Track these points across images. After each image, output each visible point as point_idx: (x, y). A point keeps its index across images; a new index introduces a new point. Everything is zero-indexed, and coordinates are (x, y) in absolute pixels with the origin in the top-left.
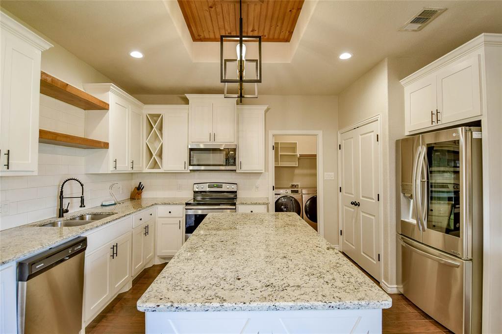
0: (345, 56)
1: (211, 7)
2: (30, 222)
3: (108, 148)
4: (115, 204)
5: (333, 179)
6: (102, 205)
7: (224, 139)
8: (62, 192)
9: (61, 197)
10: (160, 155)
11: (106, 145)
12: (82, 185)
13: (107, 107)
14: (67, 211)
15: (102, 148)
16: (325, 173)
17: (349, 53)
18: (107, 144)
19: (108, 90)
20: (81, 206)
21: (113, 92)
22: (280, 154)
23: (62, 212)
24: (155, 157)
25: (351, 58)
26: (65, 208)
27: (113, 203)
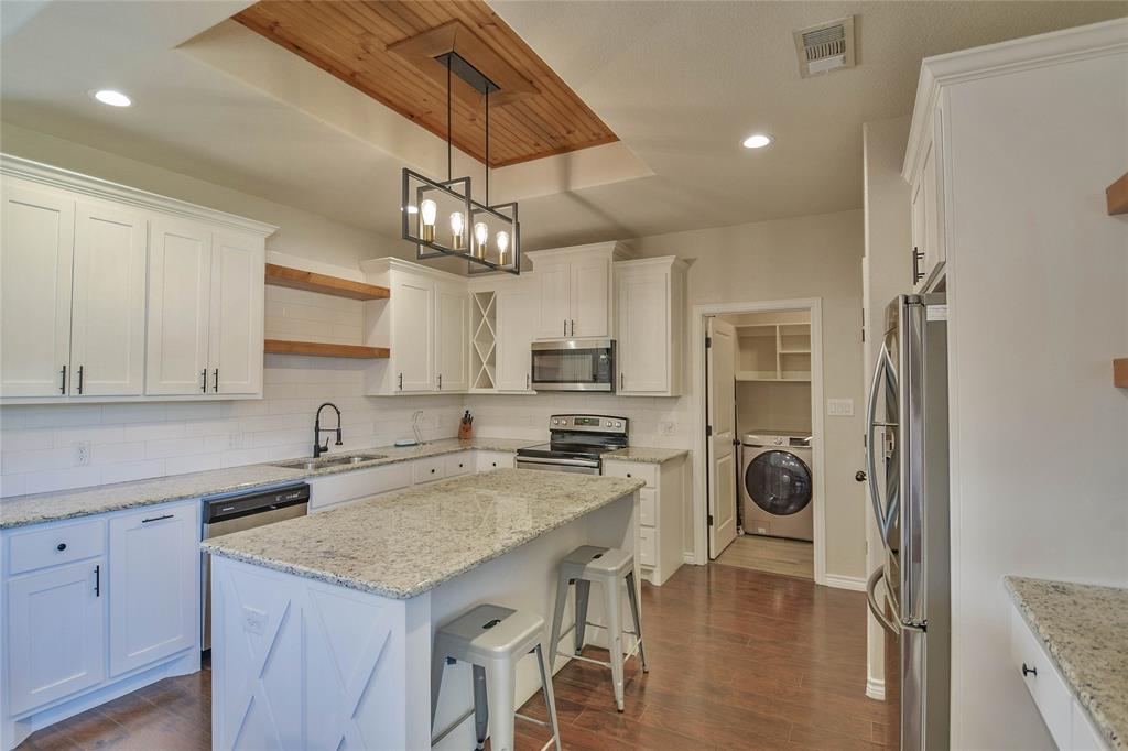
0: (757, 141)
1: (473, 120)
2: (272, 460)
3: (389, 357)
4: (416, 444)
5: (851, 414)
6: (397, 446)
7: (590, 331)
8: (317, 422)
9: (317, 430)
10: (492, 362)
11: (384, 353)
12: (339, 413)
13: (385, 293)
14: (325, 449)
15: (376, 357)
16: (829, 401)
17: (762, 134)
18: (388, 350)
19: (387, 267)
20: (337, 444)
21: (396, 268)
22: (779, 350)
23: (318, 450)
24: (485, 366)
25: (771, 144)
26: (322, 445)
27: (414, 442)
